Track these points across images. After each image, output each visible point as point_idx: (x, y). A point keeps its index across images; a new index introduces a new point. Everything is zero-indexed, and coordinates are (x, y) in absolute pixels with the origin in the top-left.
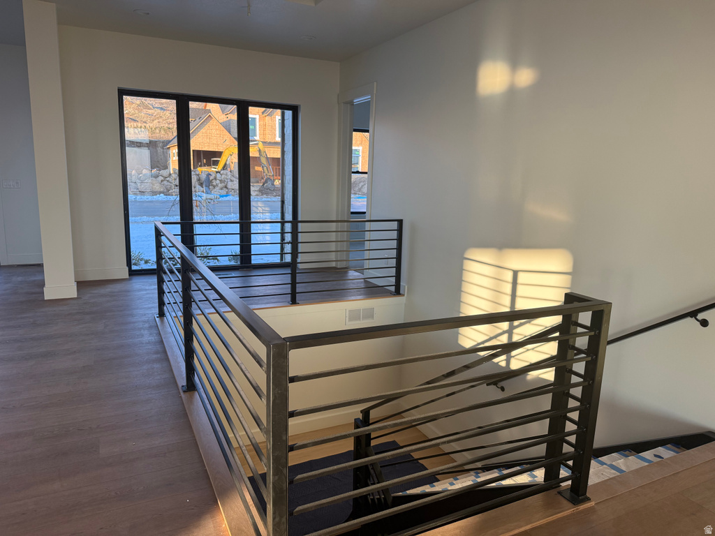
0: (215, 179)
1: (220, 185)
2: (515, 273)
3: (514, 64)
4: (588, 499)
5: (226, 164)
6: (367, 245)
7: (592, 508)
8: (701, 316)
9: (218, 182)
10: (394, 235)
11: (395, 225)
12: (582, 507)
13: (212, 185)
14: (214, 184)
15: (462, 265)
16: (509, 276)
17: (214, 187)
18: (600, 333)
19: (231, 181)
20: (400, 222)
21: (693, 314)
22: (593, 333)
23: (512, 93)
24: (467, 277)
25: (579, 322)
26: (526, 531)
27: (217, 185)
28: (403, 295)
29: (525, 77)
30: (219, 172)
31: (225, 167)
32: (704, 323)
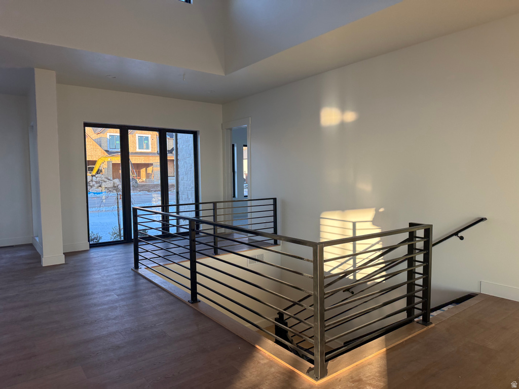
0: (92, 181)
1: (96, 185)
2: (354, 224)
3: (343, 108)
4: (431, 323)
5: (99, 170)
6: (249, 215)
7: (433, 328)
8: (460, 235)
9: (94, 183)
10: (272, 207)
11: (271, 202)
12: (430, 326)
13: (90, 186)
14: (91, 184)
15: (319, 222)
16: (351, 226)
17: (91, 187)
18: (429, 239)
19: (105, 182)
20: (275, 200)
21: (456, 234)
22: (426, 240)
23: (342, 125)
24: (323, 228)
25: (417, 236)
26: (410, 338)
27: (93, 185)
28: (280, 245)
29: (350, 116)
30: (95, 176)
31: (98, 172)
32: (462, 238)
